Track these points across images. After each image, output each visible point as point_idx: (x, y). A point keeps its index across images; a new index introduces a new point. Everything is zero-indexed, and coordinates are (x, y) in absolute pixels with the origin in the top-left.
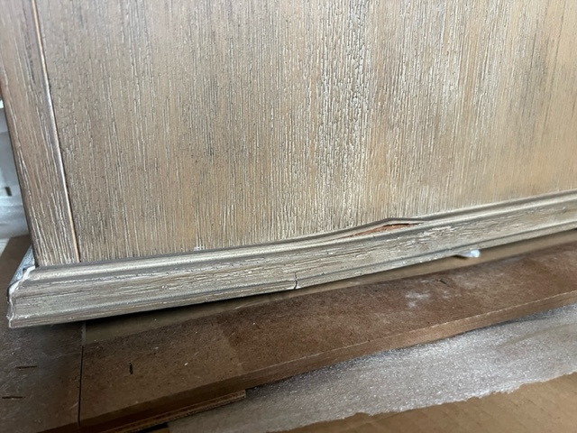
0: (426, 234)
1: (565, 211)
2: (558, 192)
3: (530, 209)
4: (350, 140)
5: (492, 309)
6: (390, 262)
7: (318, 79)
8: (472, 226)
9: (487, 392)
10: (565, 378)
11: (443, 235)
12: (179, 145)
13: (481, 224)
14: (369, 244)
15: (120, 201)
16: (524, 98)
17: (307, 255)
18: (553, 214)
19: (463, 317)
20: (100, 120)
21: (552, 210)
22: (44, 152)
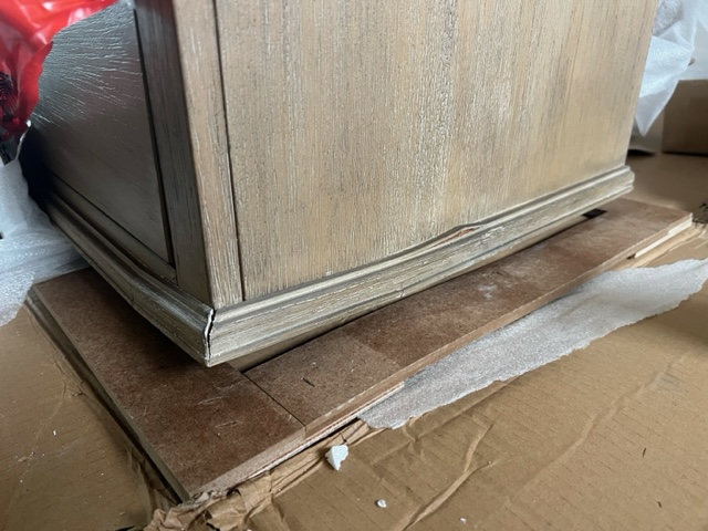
0: (487, 235)
1: (576, 202)
2: (569, 185)
3: (553, 203)
4: (436, 164)
5: (548, 291)
6: (464, 263)
7: (417, 114)
8: (517, 224)
9: (570, 351)
10: (614, 332)
11: (498, 234)
12: (321, 185)
13: (522, 221)
14: (449, 250)
15: (277, 241)
16: (550, 111)
17: (409, 267)
18: (569, 205)
19: (531, 300)
20: (265, 173)
21: (567, 202)
22: (223, 206)
